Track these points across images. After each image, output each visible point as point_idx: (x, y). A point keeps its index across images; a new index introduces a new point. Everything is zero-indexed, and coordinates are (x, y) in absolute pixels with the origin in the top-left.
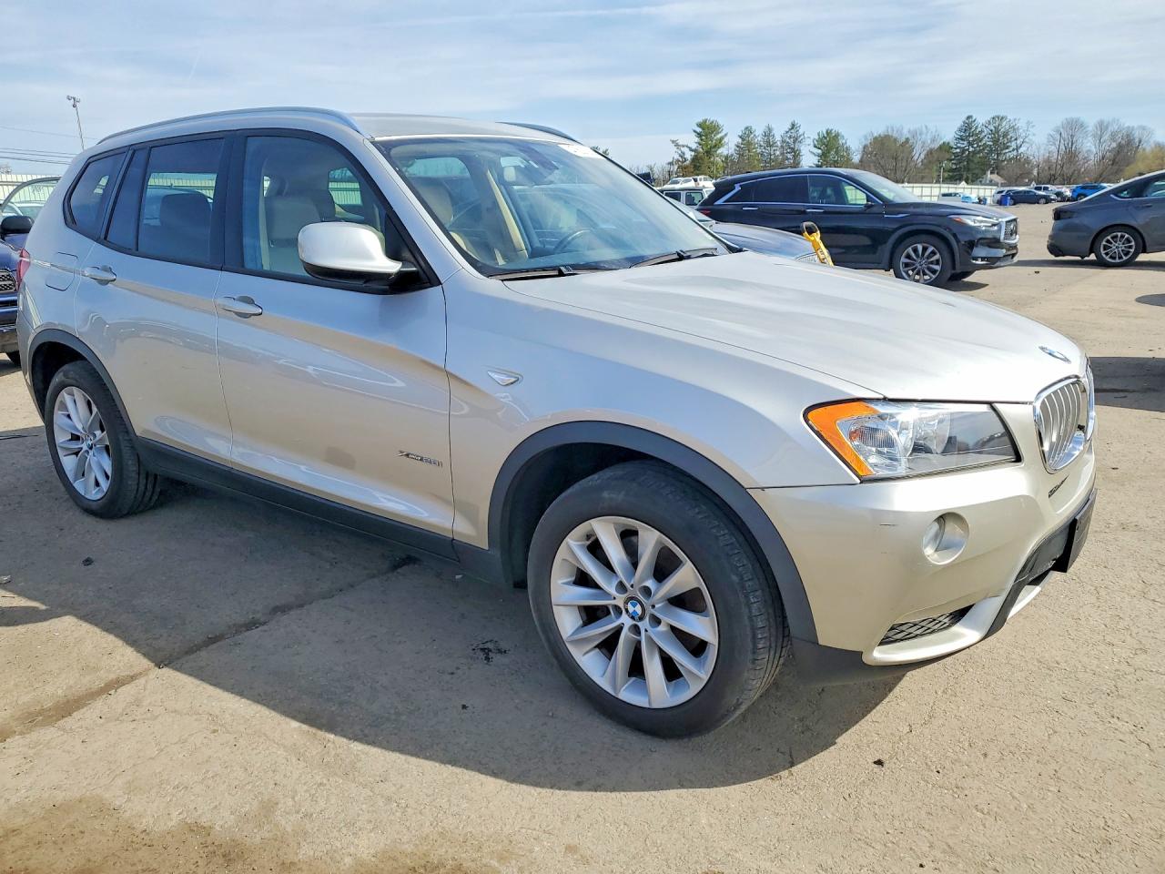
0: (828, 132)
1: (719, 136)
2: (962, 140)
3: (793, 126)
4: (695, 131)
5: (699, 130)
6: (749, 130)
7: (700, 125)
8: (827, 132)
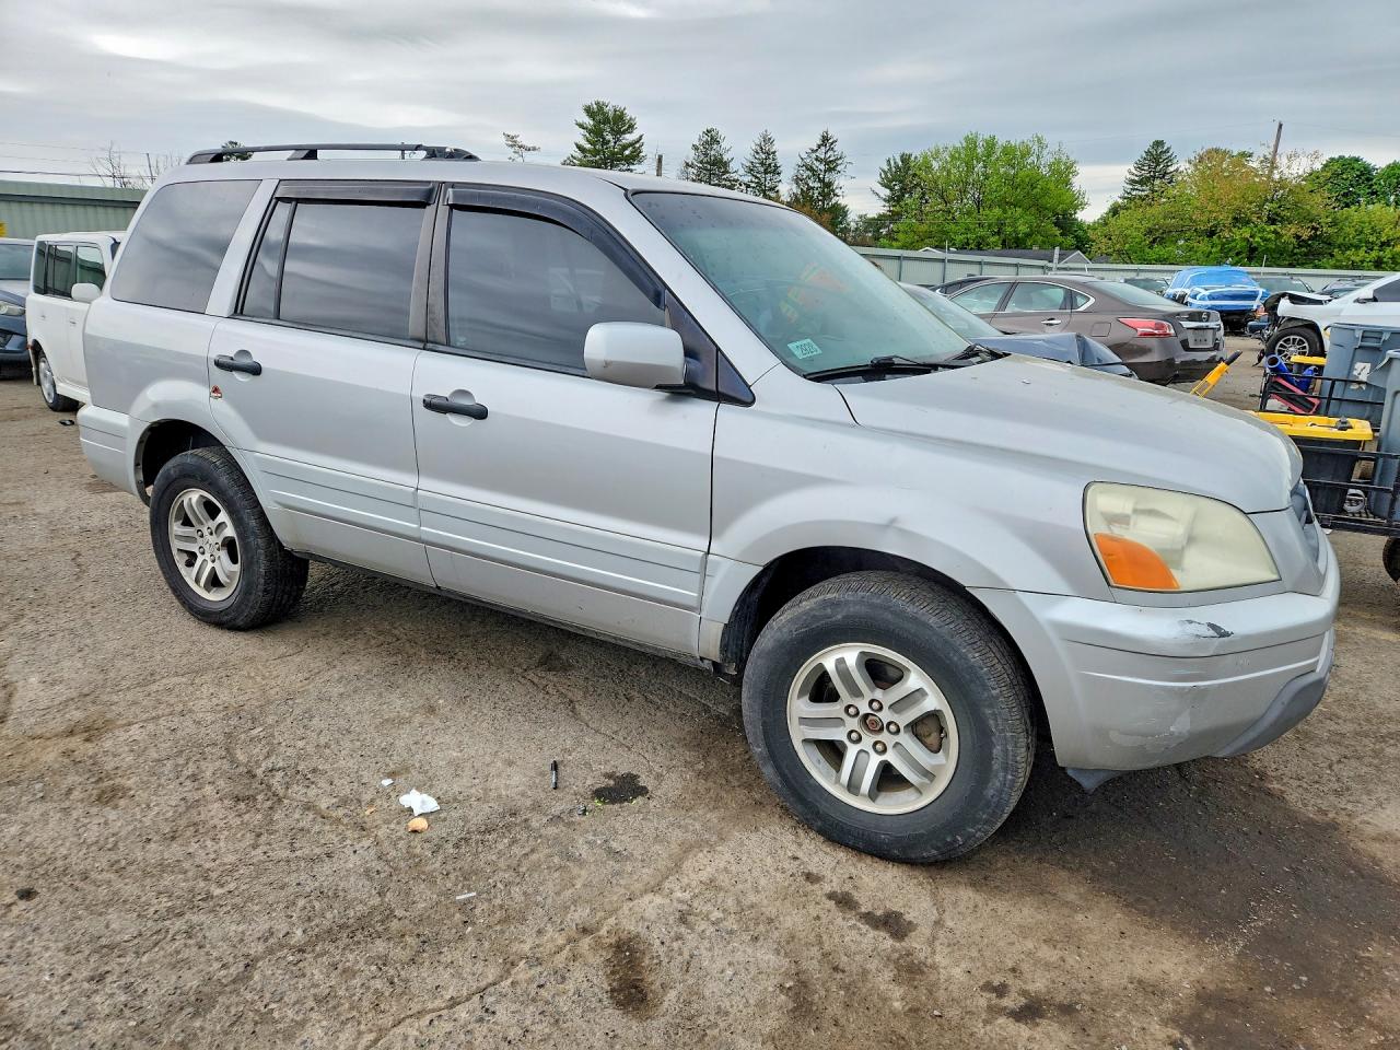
0: (905, 159)
1: (629, 138)
2: (1141, 182)
3: (825, 139)
4: (581, 126)
5: (589, 122)
6: (712, 139)
7: (588, 110)
8: (902, 157)
